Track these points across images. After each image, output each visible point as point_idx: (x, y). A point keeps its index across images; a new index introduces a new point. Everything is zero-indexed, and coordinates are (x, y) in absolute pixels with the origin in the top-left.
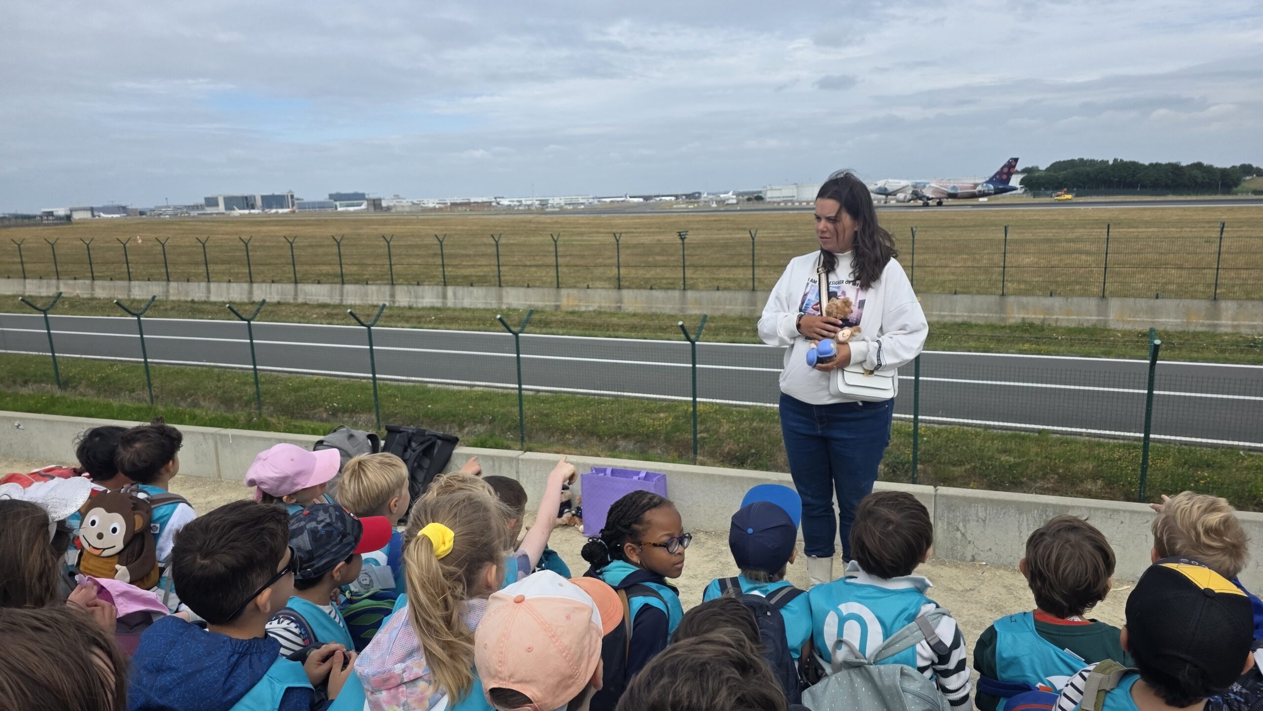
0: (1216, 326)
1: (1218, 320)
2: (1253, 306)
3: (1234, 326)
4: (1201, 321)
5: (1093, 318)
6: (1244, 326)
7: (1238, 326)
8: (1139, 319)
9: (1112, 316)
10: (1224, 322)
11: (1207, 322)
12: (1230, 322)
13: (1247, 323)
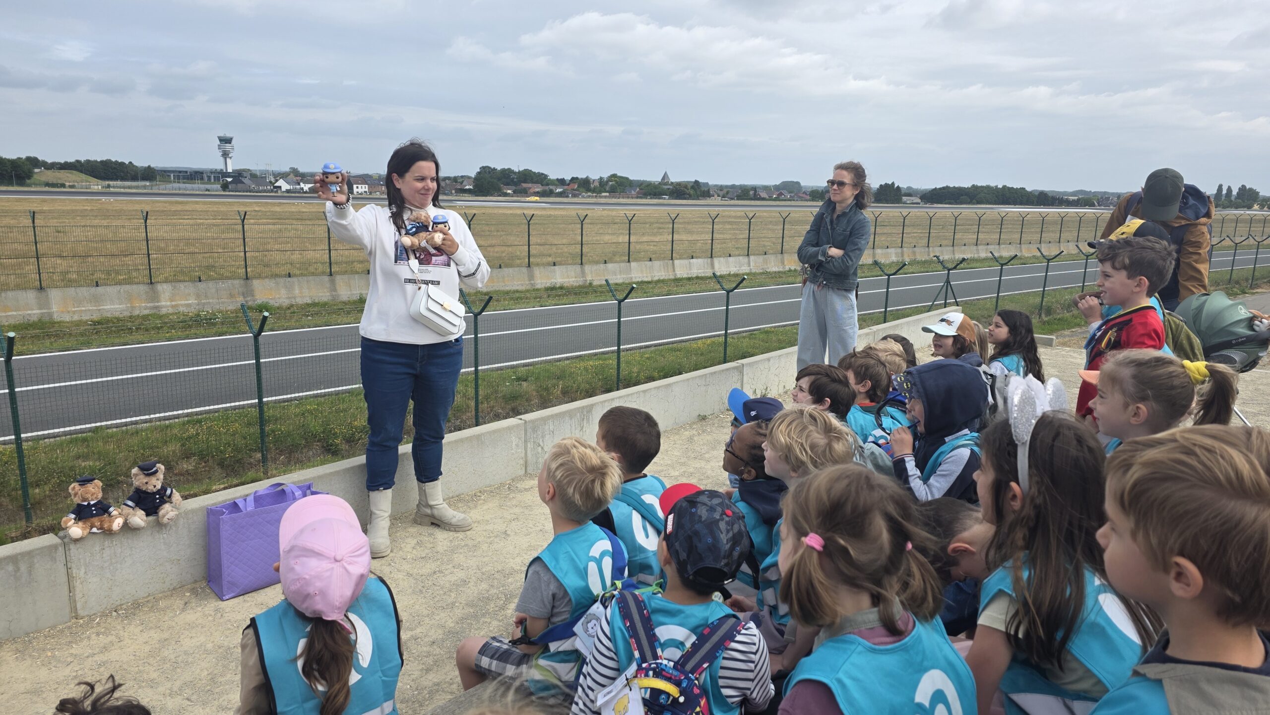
0: (156, 307)
1: (158, 302)
2: (185, 287)
3: (173, 306)
4: (143, 305)
5: (34, 312)
6: (182, 305)
7: (176, 306)
8: (83, 309)
9: (55, 309)
10: (163, 303)
11: (149, 305)
12: (169, 303)
13: (183, 302)
